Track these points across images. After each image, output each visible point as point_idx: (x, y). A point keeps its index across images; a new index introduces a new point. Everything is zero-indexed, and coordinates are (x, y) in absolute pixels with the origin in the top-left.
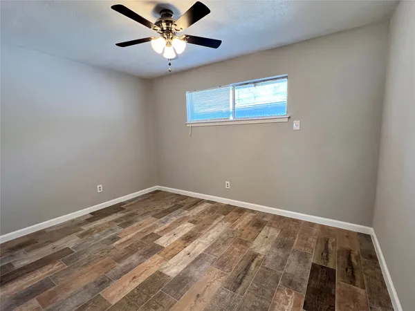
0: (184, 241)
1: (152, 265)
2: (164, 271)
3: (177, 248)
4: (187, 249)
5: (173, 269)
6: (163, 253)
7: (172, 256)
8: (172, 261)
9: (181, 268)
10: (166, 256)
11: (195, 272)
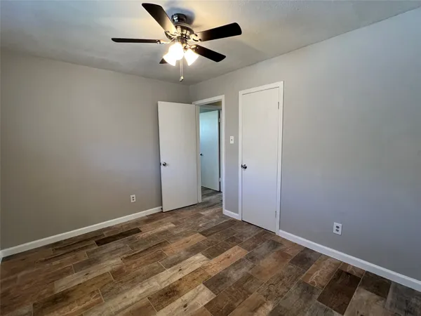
0: (178, 289)
1: (216, 266)
2: (205, 258)
3: (190, 279)
4: (180, 276)
5: (199, 260)
6: (205, 277)
7: (196, 271)
8: (198, 266)
9: (192, 258)
10: (202, 272)
11: (183, 254)
